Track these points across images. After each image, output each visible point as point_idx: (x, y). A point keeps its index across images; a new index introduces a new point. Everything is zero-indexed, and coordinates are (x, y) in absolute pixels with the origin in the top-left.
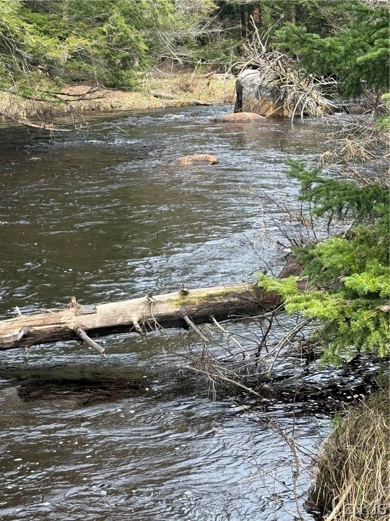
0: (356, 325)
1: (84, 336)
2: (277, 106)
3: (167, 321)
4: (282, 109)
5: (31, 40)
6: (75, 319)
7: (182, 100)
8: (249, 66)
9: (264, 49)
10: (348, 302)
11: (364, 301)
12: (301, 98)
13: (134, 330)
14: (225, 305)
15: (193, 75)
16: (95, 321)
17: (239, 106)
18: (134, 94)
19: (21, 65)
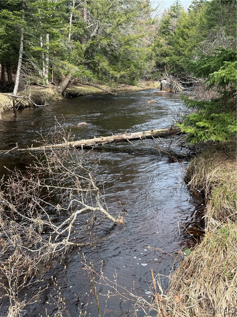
0: (199, 135)
1: (128, 140)
2: (171, 89)
3: (148, 137)
4: (172, 90)
5: (111, 72)
6: (126, 136)
7: (147, 88)
8: (164, 79)
9: (168, 75)
10: (197, 129)
11: (201, 129)
12: (177, 87)
13: (140, 139)
14: (162, 134)
15: (150, 82)
16: (131, 137)
17: (161, 89)
18: (135, 86)
19: (109, 78)
